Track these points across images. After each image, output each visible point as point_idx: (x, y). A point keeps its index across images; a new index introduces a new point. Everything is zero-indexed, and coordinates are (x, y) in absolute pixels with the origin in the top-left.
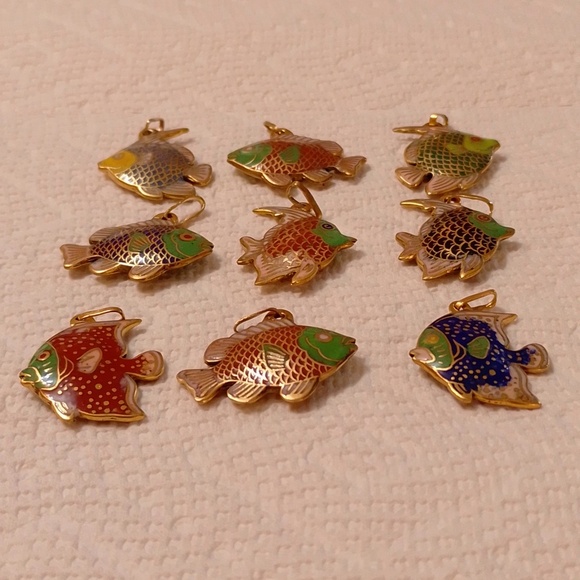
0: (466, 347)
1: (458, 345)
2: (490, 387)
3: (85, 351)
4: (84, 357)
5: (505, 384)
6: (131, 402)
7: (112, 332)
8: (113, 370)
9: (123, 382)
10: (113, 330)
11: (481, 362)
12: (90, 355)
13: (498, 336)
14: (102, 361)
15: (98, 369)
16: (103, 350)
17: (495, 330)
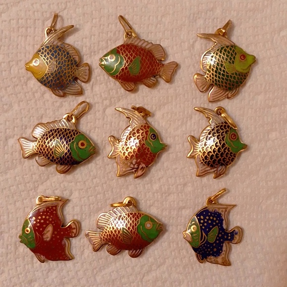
0: (207, 235)
1: (204, 234)
2: (212, 257)
3: (46, 227)
4: (45, 232)
5: (219, 255)
6: (67, 253)
7: (56, 210)
8: (58, 237)
9: (63, 243)
10: (56, 208)
11: (211, 244)
12: (47, 230)
13: (224, 222)
14: (53, 233)
15: (52, 237)
16: (53, 224)
17: (223, 218)
